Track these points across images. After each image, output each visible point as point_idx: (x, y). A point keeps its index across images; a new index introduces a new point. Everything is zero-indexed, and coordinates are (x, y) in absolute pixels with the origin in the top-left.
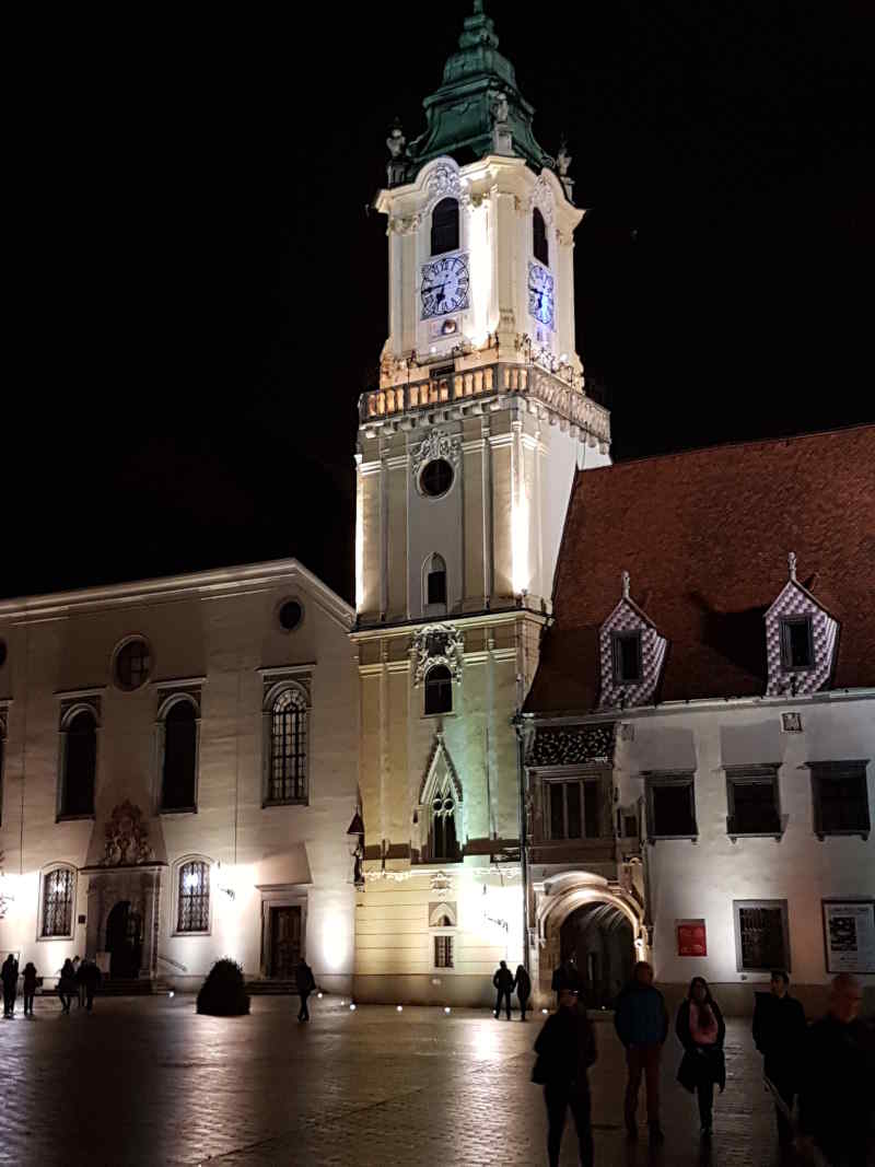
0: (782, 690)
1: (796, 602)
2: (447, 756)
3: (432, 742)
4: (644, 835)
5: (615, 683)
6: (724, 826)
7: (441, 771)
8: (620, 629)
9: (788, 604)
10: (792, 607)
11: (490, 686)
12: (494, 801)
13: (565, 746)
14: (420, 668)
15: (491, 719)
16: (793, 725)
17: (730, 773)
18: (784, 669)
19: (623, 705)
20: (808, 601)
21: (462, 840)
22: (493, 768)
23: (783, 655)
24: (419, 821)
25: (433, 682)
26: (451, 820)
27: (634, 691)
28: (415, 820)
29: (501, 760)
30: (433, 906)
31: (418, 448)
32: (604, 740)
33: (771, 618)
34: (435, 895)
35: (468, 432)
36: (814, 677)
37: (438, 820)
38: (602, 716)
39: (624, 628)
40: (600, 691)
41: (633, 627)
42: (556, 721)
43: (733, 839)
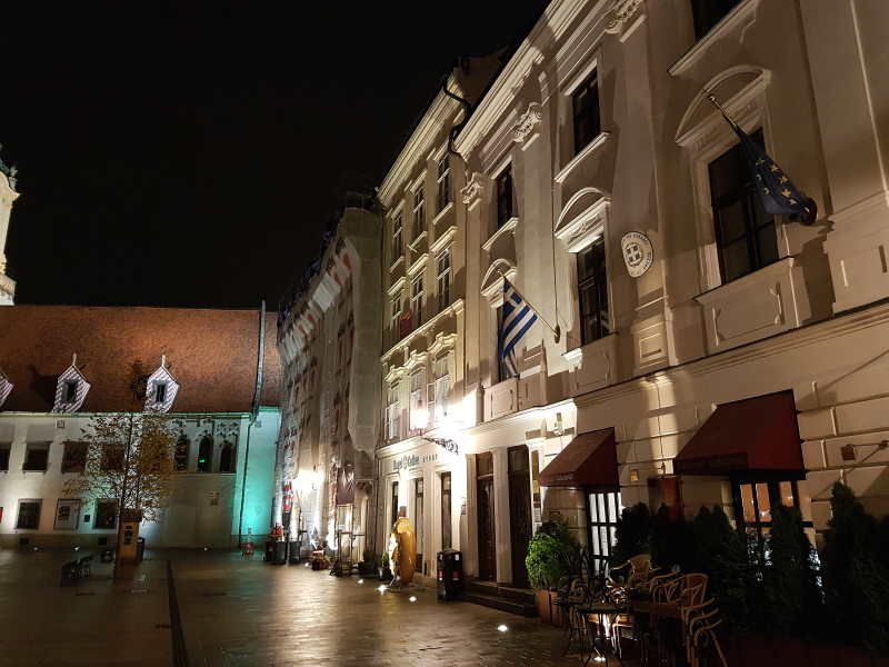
0: (59, 410)
1: (72, 375)
6: (21, 467)
16: (61, 426)
17: (29, 444)
18: (62, 402)
20: (78, 375)
23: (63, 396)
33: (60, 380)
36: (74, 407)
43: (24, 473)
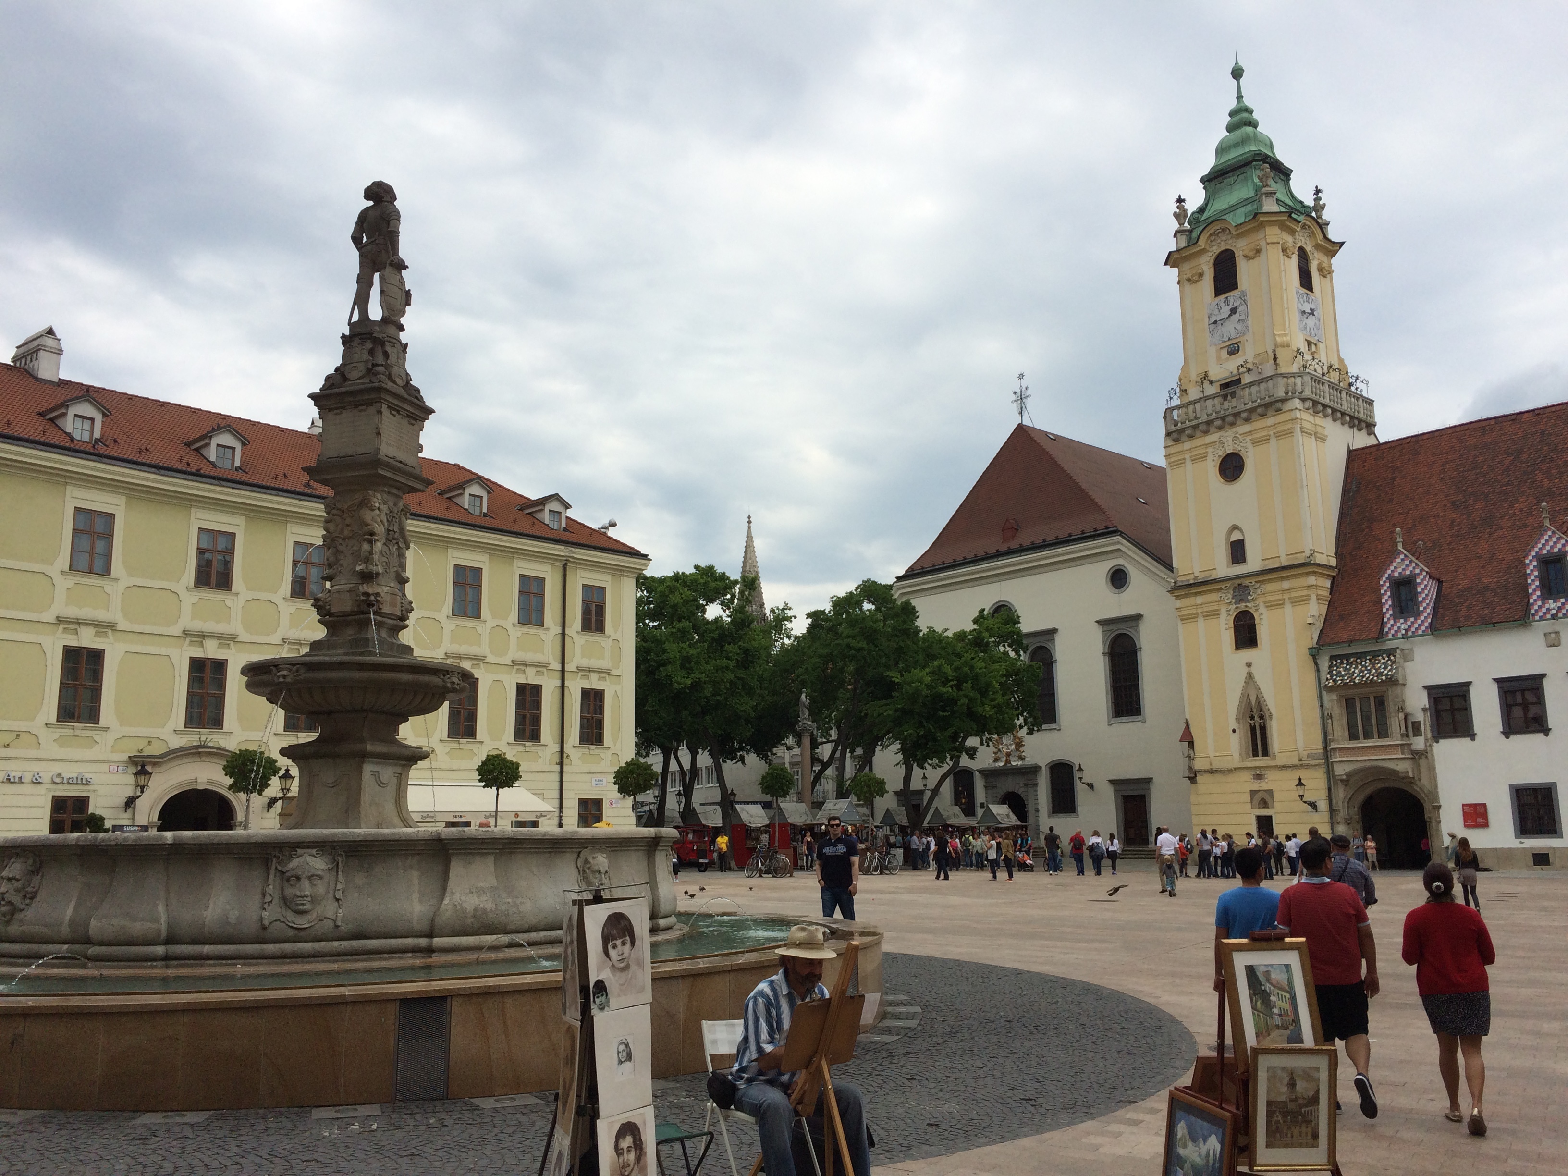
0: (1542, 618)
1: (1551, 543)
4: (1429, 735)
5: (1396, 619)
6: (1498, 729)
8: (1396, 574)
9: (1544, 545)
10: (1548, 548)
11: (1289, 625)
12: (1298, 713)
13: (1356, 668)
14: (1229, 613)
16: (1556, 642)
17: (1501, 683)
18: (1544, 598)
19: (1404, 635)
20: (1562, 542)
21: (1273, 743)
23: (1542, 587)
24: (1237, 732)
25: (1240, 623)
26: (1263, 728)
27: (1413, 623)
28: (1234, 731)
29: (1301, 683)
30: (1253, 793)
32: (1389, 662)
33: (1529, 557)
34: (1256, 786)
37: (1252, 729)
38: (1386, 644)
39: (1400, 573)
40: (1382, 624)
41: (1408, 572)
42: (1346, 650)
43: (1508, 739)
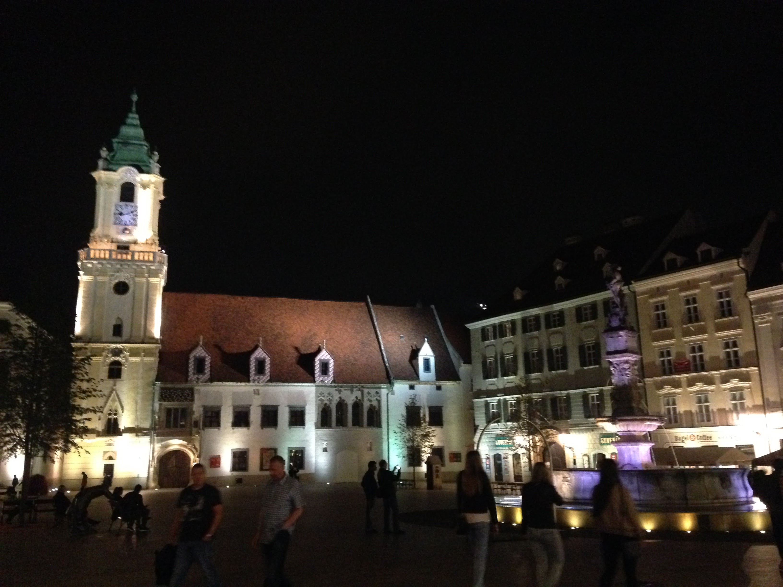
0: (254, 381)
2: (118, 395)
3: (110, 390)
4: (201, 427)
5: (194, 374)
6: (230, 424)
7: (114, 401)
8: (197, 355)
9: (258, 354)
10: (260, 355)
11: (141, 370)
12: (138, 413)
13: (174, 395)
14: (107, 361)
15: (140, 383)
16: (257, 392)
17: (235, 407)
18: (255, 375)
19: (197, 382)
20: (265, 354)
21: (122, 426)
22: (139, 401)
23: (255, 370)
24: (101, 420)
25: (112, 367)
26: (116, 421)
27: (201, 378)
28: (99, 419)
29: (143, 399)
30: (105, 452)
31: (112, 275)
32: (190, 394)
33: (253, 358)
34: (107, 448)
35: (139, 273)
36: (265, 378)
37: (109, 420)
38: (188, 385)
39: (199, 355)
40: (187, 376)
41: (202, 355)
42: (169, 385)
43: (233, 429)
